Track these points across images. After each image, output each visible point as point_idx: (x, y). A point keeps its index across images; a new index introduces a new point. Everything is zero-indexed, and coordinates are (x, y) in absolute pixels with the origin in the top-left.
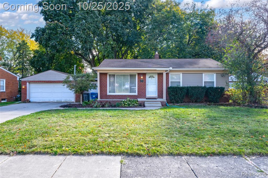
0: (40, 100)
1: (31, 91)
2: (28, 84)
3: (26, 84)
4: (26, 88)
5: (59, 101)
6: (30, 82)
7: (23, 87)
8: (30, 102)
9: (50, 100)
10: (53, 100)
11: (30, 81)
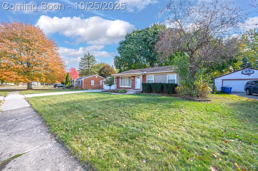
1: (104, 85)
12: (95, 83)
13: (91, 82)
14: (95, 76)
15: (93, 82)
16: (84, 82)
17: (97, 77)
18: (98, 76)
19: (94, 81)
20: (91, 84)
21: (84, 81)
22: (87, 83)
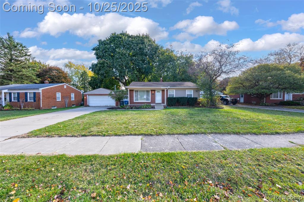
0: (95, 105)
1: (90, 100)
4: (87, 98)
5: (106, 106)
8: (89, 106)
11: (89, 94)
12: (63, 97)
13: (55, 95)
14: (63, 86)
15: (59, 95)
16: (43, 96)
17: (65, 87)
18: (67, 86)
19: (60, 93)
20: (55, 98)
21: (43, 94)
22: (49, 98)
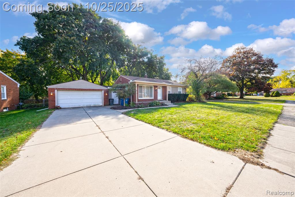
0: (70, 106)
1: (59, 98)
2: (56, 91)
3: (54, 92)
4: (55, 95)
5: (88, 106)
6: (59, 89)
7: (52, 94)
9: (80, 106)
10: (83, 106)
